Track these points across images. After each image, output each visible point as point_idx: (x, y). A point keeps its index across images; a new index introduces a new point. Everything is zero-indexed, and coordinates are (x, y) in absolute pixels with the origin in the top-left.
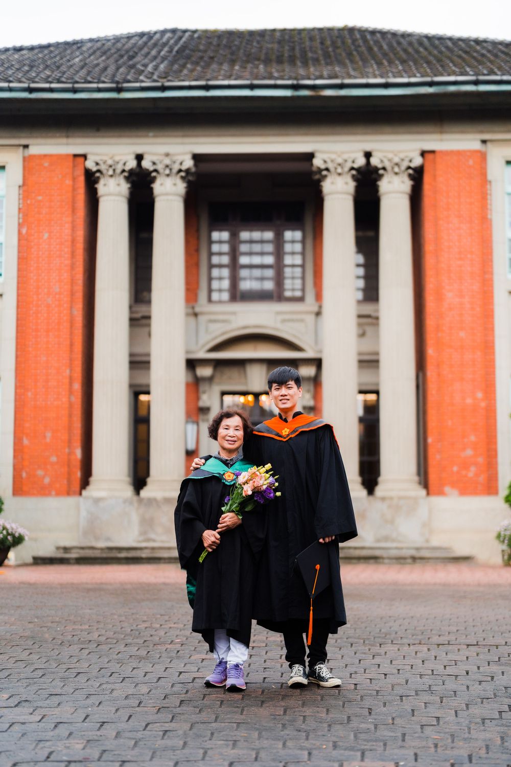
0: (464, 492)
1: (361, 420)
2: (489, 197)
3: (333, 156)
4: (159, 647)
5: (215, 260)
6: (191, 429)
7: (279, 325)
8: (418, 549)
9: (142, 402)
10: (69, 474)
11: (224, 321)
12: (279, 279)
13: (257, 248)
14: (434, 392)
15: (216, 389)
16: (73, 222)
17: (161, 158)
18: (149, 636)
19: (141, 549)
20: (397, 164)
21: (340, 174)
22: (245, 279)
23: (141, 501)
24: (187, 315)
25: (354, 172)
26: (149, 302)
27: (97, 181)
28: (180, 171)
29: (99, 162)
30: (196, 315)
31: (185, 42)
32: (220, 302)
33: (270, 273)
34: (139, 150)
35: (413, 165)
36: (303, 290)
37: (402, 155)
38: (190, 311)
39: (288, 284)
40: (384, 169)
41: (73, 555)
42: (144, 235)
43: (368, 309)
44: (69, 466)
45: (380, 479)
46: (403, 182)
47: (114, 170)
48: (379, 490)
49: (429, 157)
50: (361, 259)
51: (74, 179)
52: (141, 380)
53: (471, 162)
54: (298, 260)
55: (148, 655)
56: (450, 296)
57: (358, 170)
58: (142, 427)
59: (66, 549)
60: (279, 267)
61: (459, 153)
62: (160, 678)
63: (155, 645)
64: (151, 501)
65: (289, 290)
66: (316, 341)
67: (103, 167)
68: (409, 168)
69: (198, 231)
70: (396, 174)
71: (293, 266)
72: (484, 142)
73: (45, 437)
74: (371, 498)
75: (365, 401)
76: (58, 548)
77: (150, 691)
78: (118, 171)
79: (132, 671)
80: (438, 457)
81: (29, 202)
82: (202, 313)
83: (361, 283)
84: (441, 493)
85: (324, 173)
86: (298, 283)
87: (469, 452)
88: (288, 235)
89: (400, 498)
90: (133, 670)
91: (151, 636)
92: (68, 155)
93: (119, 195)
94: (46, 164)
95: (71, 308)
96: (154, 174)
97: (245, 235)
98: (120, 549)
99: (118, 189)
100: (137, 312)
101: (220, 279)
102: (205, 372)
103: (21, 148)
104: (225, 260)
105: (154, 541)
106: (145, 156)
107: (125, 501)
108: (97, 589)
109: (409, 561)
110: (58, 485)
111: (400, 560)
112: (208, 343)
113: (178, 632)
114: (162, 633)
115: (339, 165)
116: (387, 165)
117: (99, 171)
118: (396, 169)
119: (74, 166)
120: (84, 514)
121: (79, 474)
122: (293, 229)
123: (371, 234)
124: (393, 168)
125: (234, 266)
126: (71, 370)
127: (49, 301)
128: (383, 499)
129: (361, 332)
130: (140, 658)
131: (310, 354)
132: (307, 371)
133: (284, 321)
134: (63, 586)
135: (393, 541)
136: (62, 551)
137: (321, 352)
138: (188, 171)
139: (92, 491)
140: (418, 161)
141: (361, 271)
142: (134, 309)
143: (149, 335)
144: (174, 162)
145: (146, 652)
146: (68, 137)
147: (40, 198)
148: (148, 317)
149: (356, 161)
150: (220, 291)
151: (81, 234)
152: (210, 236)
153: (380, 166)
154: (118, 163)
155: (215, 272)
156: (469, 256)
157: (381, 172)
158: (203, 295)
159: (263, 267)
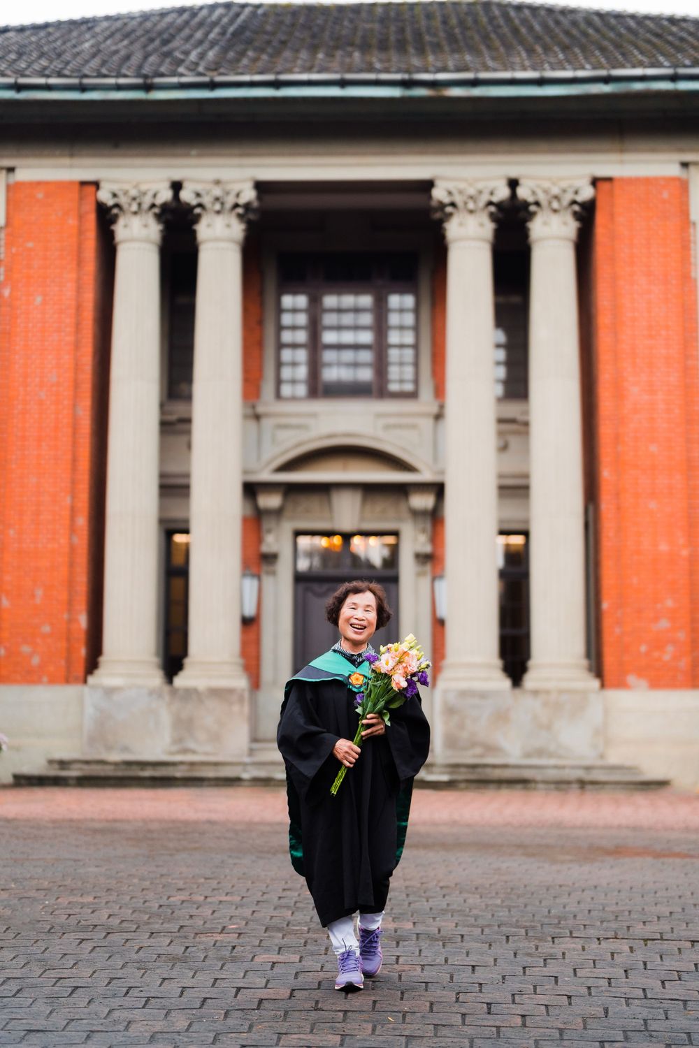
0: (655, 684)
1: (503, 574)
2: (692, 245)
3: (462, 185)
4: (204, 938)
5: (287, 337)
6: (250, 585)
7: (380, 433)
8: (588, 768)
9: (178, 544)
10: (70, 651)
11: (298, 427)
12: (381, 366)
13: (348, 319)
14: (611, 534)
15: (287, 527)
16: (79, 279)
17: (208, 187)
18: (188, 917)
19: (173, 764)
20: (557, 198)
21: (471, 212)
22: (330, 365)
23: (174, 692)
24: (246, 417)
25: (492, 209)
26: (188, 398)
27: (114, 220)
28: (236, 206)
29: (117, 192)
30: (257, 417)
31: (244, 21)
32: (294, 399)
33: (366, 356)
34: (177, 175)
35: (580, 198)
36: (416, 381)
37: (564, 184)
38: (249, 411)
39: (394, 372)
40: (537, 204)
41: (73, 773)
42: (182, 300)
43: (512, 410)
44: (68, 640)
45: (532, 663)
46: (565, 223)
47: (140, 205)
48: (530, 680)
49: (604, 186)
50: (501, 337)
51: (81, 217)
52: (176, 513)
53: (665, 195)
54: (409, 338)
55: (187, 954)
56: (635, 391)
57: (499, 205)
58: (177, 582)
59: (63, 764)
60: (380, 348)
61: (647, 181)
62: (205, 999)
63: (196, 934)
64: (190, 693)
65: (395, 381)
66: (436, 458)
67: (123, 200)
68: (574, 202)
69: (261, 293)
70: (555, 211)
71: (402, 346)
72: (685, 165)
73: (33, 596)
74: (517, 691)
75: (507, 546)
76: (51, 762)
77: (190, 1025)
78: (146, 205)
79: (160, 985)
80: (617, 630)
81: (14, 250)
82: (267, 415)
83: (501, 372)
84: (621, 684)
85: (449, 209)
86: (409, 372)
87: (664, 624)
88: (394, 300)
89: (561, 692)
90: (162, 983)
91: (191, 916)
92: (71, 183)
93: (147, 240)
94: (40, 196)
95: (74, 406)
96: (198, 211)
97: (330, 301)
98: (143, 765)
99: (144, 232)
100: (171, 413)
101: (294, 364)
102: (271, 501)
103: (4, 172)
104: (301, 336)
105: (194, 752)
106: (186, 185)
107: (152, 693)
108: (109, 830)
109: (575, 786)
110: (51, 668)
111: (561, 785)
112: (275, 458)
113: (232, 911)
114: (207, 912)
115: (471, 197)
116: (542, 198)
117: (117, 206)
118: (555, 205)
119: (81, 199)
120: (89, 711)
121: (83, 652)
122: (402, 292)
123: (515, 299)
124: (550, 203)
125: (315, 346)
126: (74, 497)
127: (43, 395)
128: (536, 693)
129: (502, 444)
130: (174, 960)
131: (426, 476)
132: (423, 501)
133: (387, 427)
134: (56, 823)
135: (550, 755)
136: (56, 766)
137: (442, 472)
138: (247, 206)
139: (102, 677)
140: (587, 193)
141: (501, 355)
142: (167, 408)
143: (189, 446)
144: (228, 193)
145: (183, 949)
146: (72, 155)
147: (30, 245)
148: (188, 421)
149: (496, 192)
150: (293, 382)
151: (90, 297)
152: (278, 302)
153: (531, 199)
154: (144, 194)
155: (287, 355)
156: (663, 332)
157: (533, 208)
158: (268, 388)
159: (356, 347)
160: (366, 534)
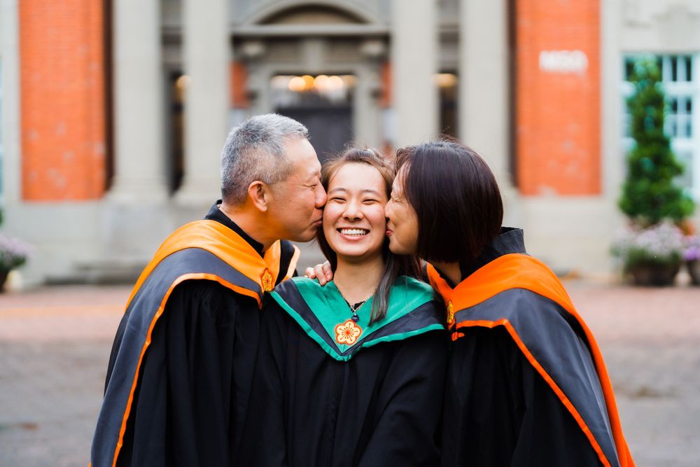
10: (90, 173)
41: (94, 274)
66: (384, 11)
73: (57, 128)
102: (252, 50)
110: (74, 187)
112: (254, 14)
126: (88, 47)
131: (375, 27)
132: (374, 49)
137: (388, 23)
139: (116, 195)
160: (329, 74)
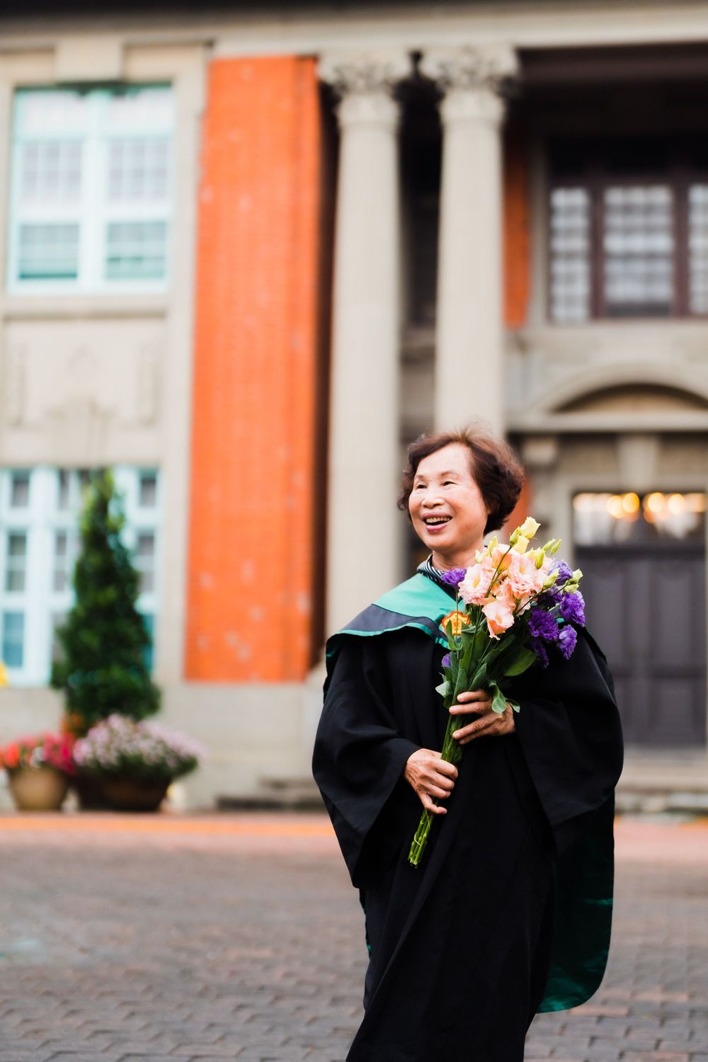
5: (560, 244)
10: (286, 641)
12: (682, 277)
13: (638, 220)
15: (562, 486)
17: (456, 55)
22: (616, 279)
24: (508, 347)
26: (432, 322)
27: (337, 101)
28: (491, 78)
29: (341, 66)
30: (523, 346)
32: (571, 323)
33: (664, 268)
34: (417, 43)
38: (513, 336)
39: (698, 284)
44: (285, 628)
59: (279, 785)
60: (681, 257)
65: (700, 299)
67: (348, 76)
69: (527, 190)
73: (240, 572)
76: (265, 782)
78: (377, 81)
82: (537, 344)
88: (698, 195)
92: (285, 58)
94: (247, 76)
95: (290, 336)
96: (442, 87)
97: (615, 197)
99: (376, 115)
101: (570, 279)
103: (201, 48)
104: (579, 244)
106: (428, 55)
110: (264, 662)
112: (545, 396)
117: (341, 83)
119: (297, 76)
125: (597, 255)
126: (290, 449)
127: (251, 324)
136: (271, 787)
138: (506, 80)
144: (480, 62)
146: (284, 24)
148: (432, 352)
150: (570, 301)
152: (549, 200)
155: (560, 268)
158: (536, 309)
159: (651, 256)
